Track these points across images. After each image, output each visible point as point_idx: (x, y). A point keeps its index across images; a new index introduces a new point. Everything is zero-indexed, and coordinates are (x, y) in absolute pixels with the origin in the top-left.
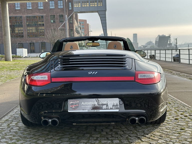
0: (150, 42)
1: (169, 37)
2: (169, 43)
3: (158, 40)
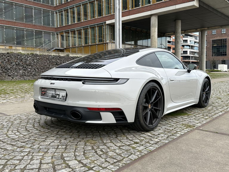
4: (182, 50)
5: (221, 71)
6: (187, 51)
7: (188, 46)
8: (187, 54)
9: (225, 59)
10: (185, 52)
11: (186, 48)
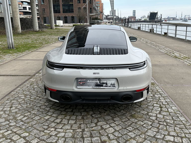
0: (144, 16)
1: (157, 13)
2: (157, 17)
3: (149, 15)
4: (22, 6)
5: (59, 26)
6: (26, 7)
7: (26, 3)
8: (26, 10)
9: (59, 16)
10: (25, 8)
11: (25, 4)
